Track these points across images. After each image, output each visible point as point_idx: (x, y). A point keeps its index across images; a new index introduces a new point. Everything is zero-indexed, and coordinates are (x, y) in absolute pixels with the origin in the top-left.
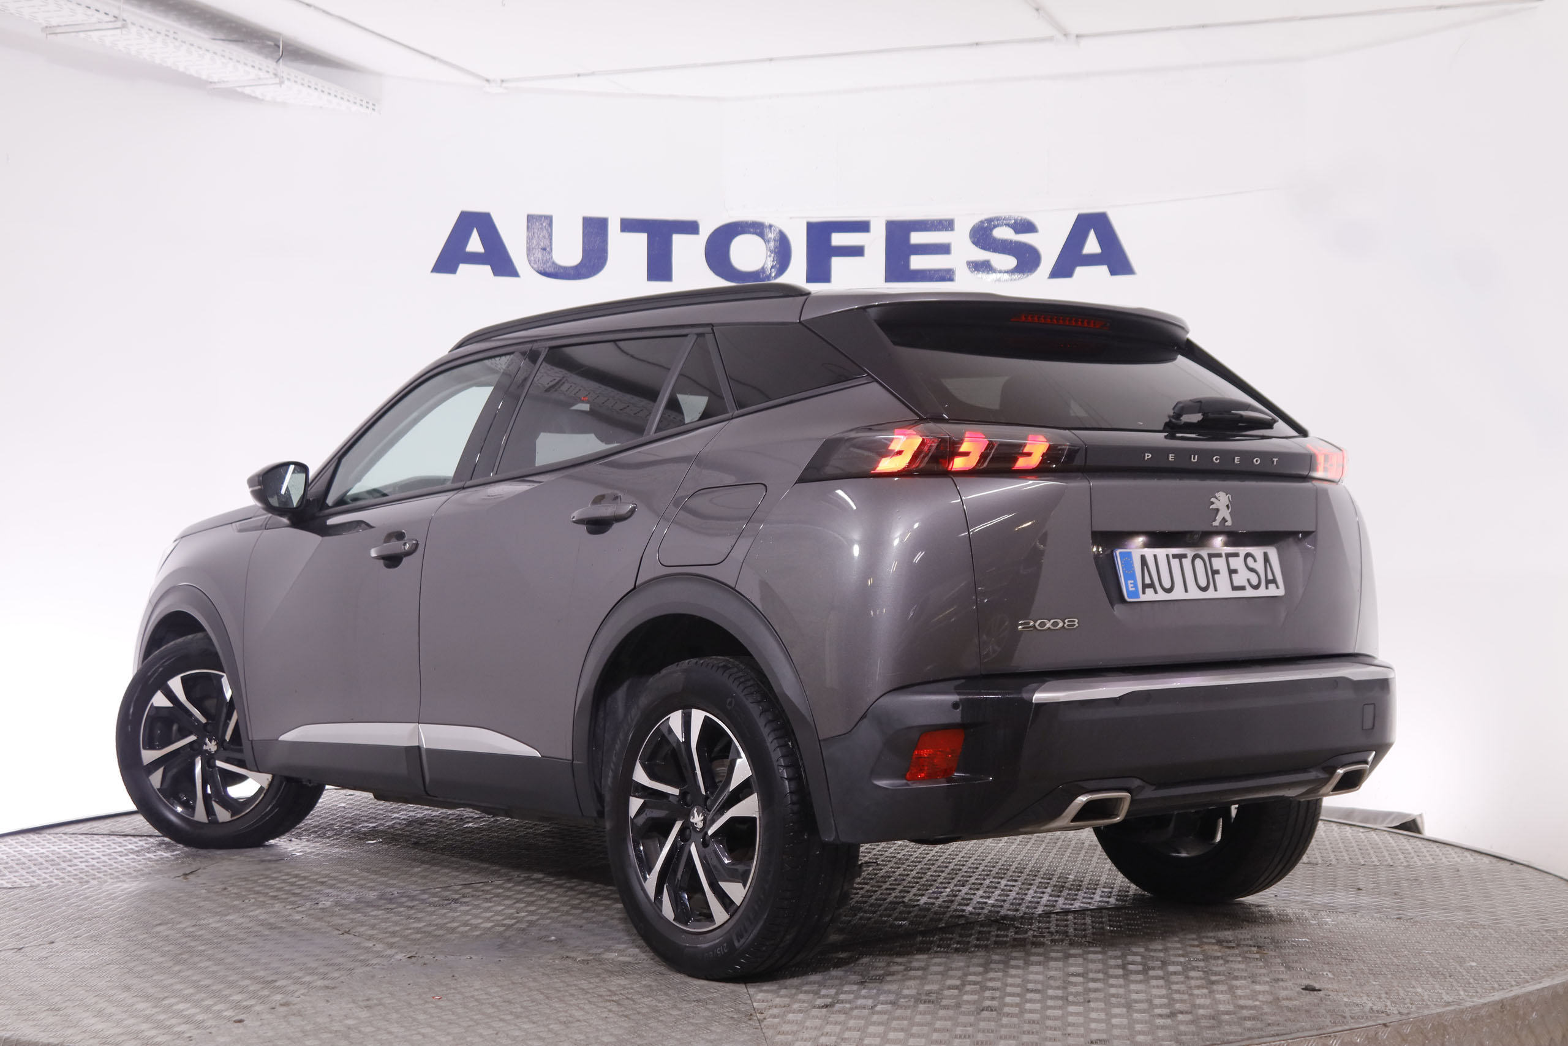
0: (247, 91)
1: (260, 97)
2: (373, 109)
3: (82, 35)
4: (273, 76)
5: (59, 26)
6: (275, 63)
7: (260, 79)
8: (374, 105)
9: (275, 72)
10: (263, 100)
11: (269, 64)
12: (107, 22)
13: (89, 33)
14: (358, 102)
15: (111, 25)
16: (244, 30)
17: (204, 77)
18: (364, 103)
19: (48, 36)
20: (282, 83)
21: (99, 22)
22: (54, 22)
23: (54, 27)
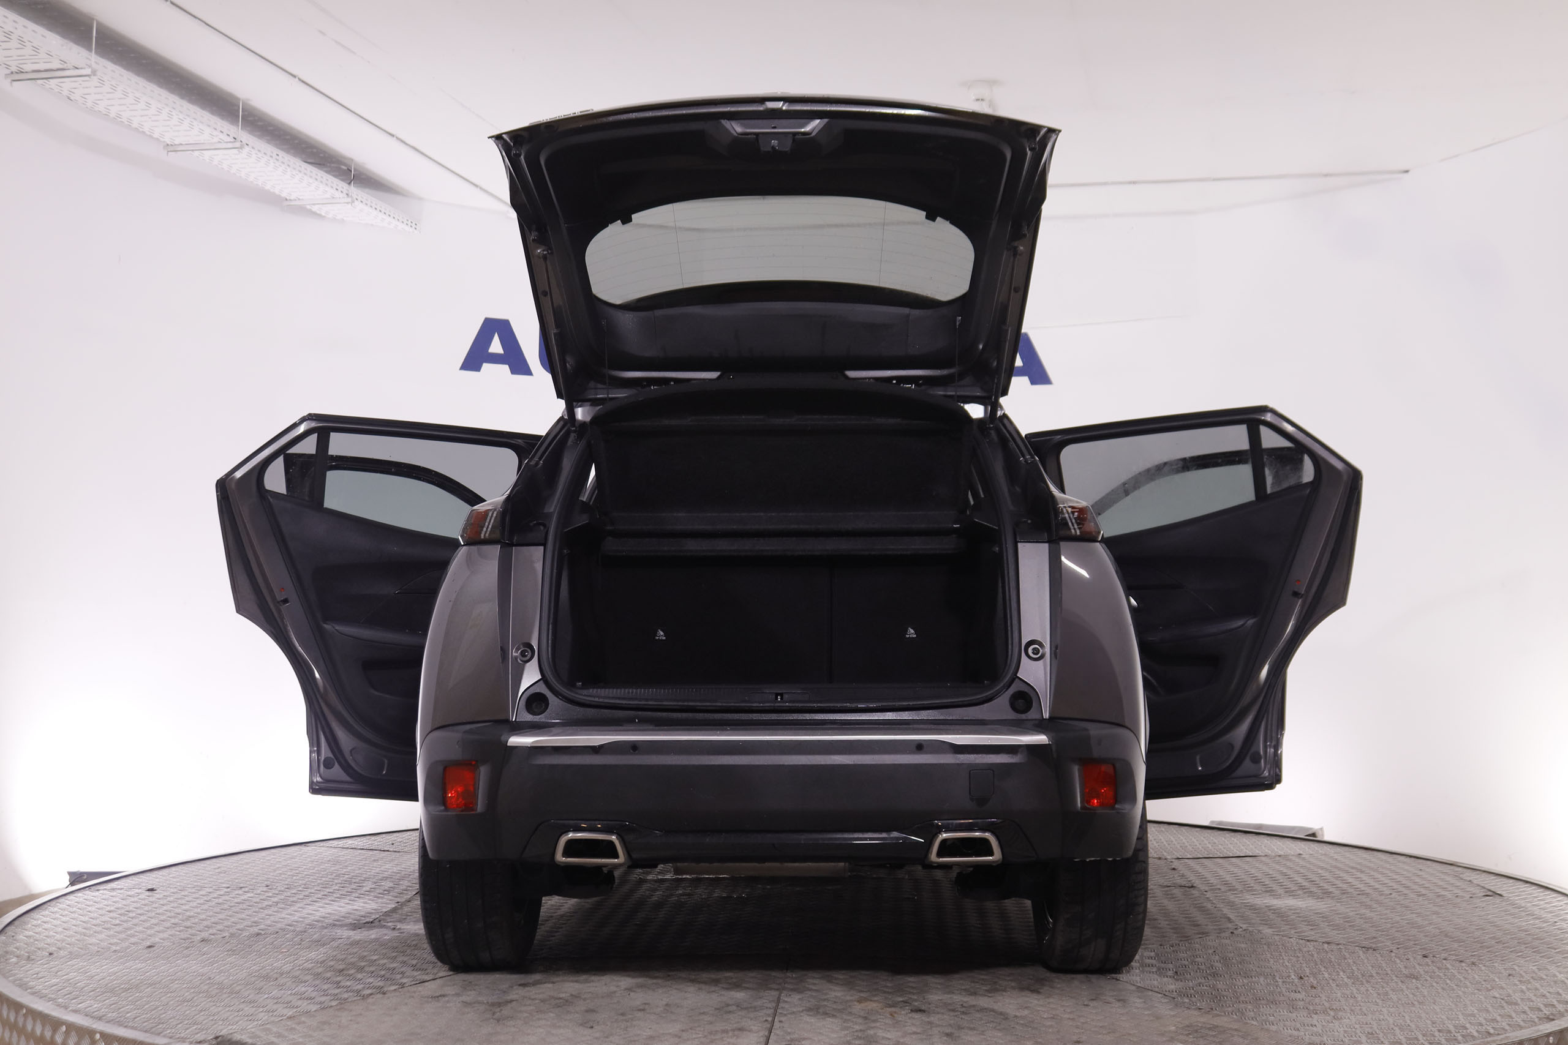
0: (315, 209)
1: (323, 214)
2: (416, 229)
3: (196, 153)
4: (346, 196)
5: (181, 144)
6: (347, 185)
7: (333, 198)
8: (416, 224)
9: (347, 192)
10: (324, 217)
11: (343, 185)
12: (227, 142)
13: (203, 152)
14: (405, 222)
15: (230, 145)
16: (321, 155)
17: (284, 195)
18: (409, 223)
19: (170, 153)
20: (353, 202)
21: (219, 142)
22: (177, 142)
23: (175, 145)
